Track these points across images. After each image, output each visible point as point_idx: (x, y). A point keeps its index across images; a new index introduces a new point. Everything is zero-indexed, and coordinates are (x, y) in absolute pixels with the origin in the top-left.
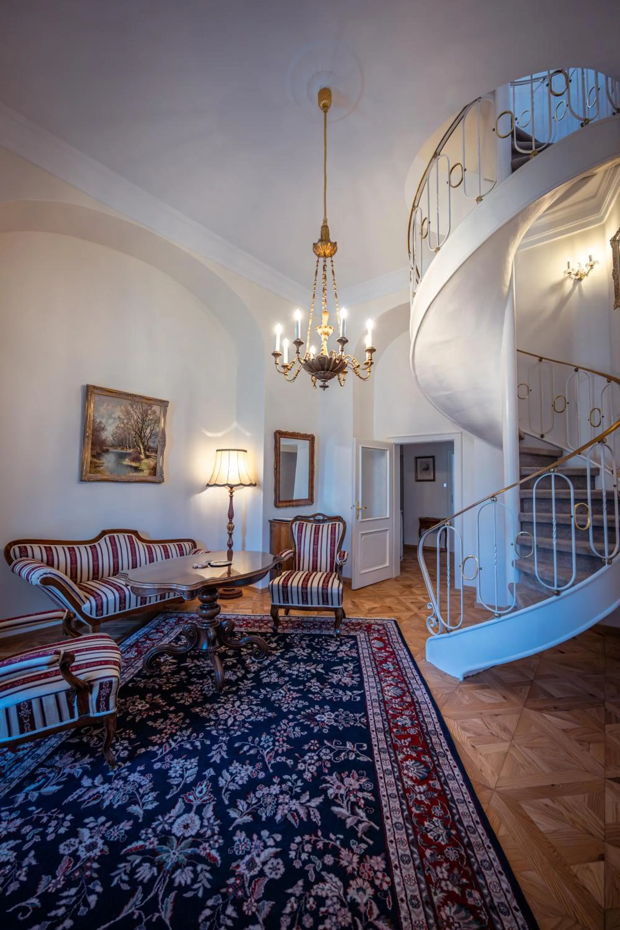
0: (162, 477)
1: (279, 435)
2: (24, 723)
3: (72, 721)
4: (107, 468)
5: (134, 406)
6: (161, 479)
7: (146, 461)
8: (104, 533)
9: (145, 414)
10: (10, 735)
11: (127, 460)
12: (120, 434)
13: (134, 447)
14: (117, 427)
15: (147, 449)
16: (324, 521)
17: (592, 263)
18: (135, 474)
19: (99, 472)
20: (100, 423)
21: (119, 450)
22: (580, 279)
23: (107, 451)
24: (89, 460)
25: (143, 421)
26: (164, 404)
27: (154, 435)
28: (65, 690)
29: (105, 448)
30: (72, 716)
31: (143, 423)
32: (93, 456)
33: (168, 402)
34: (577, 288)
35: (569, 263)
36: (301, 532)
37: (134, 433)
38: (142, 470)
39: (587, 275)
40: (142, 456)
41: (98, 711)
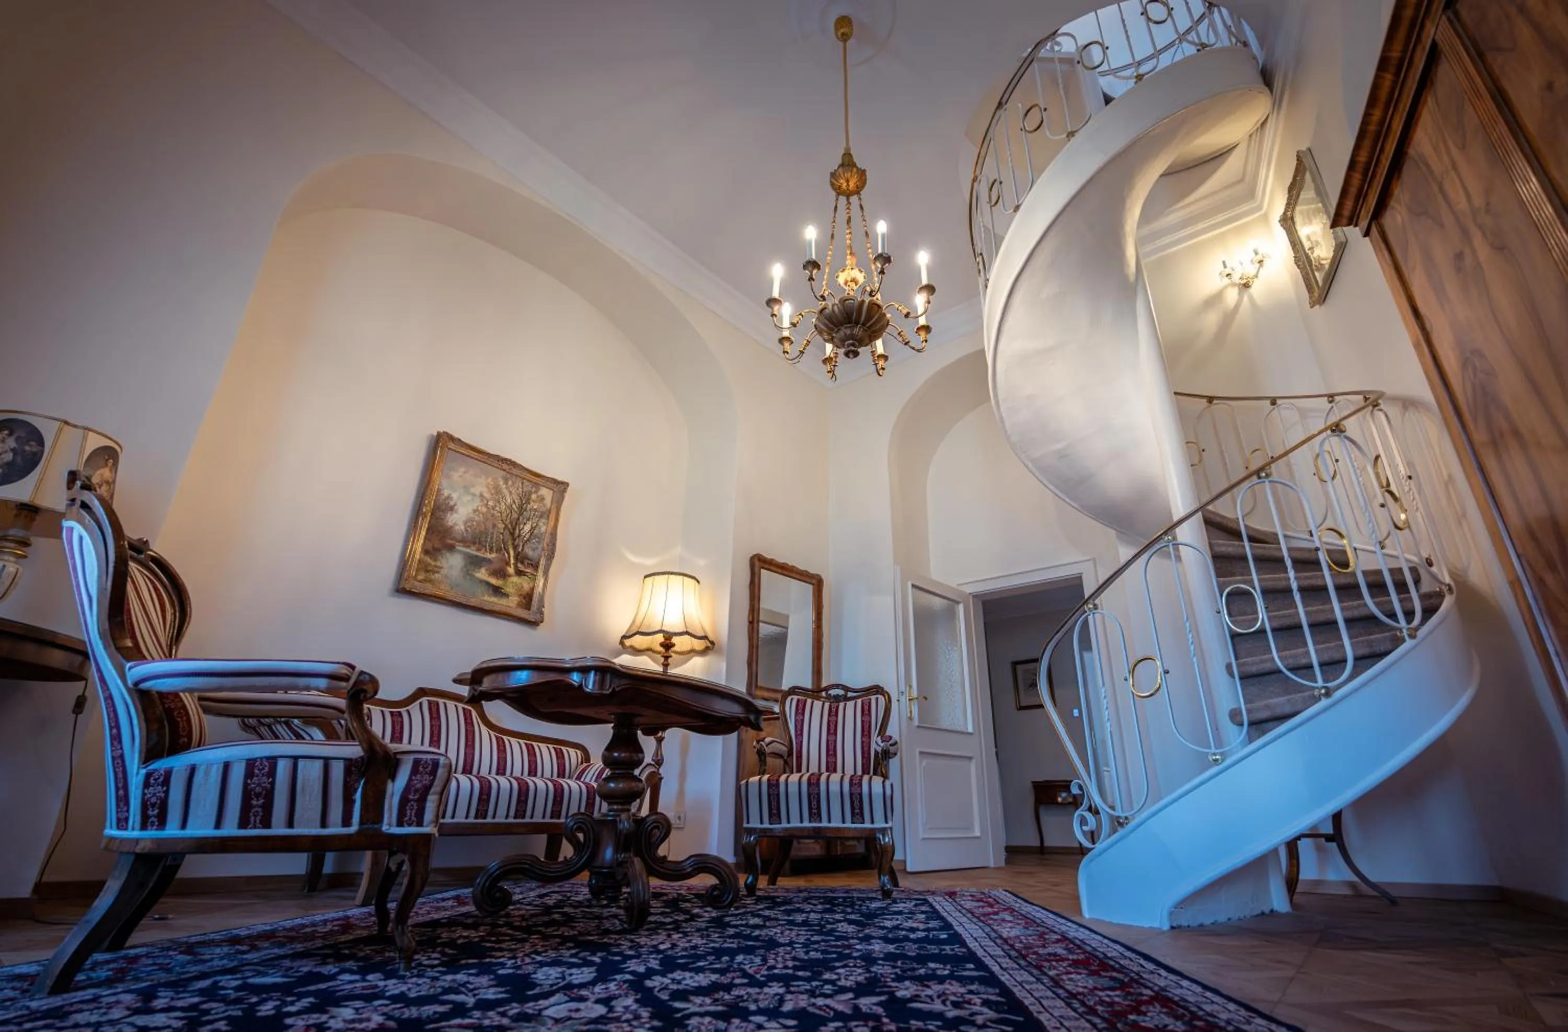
0: (542, 613)
1: (759, 563)
2: (252, 807)
3: (345, 831)
4: (446, 577)
5: (510, 483)
6: (538, 617)
7: (515, 579)
8: (421, 692)
9: (525, 499)
10: (218, 826)
11: (483, 570)
12: (478, 524)
13: (499, 550)
14: (475, 511)
15: (521, 558)
16: (846, 699)
17: (1259, 257)
18: (494, 599)
19: (430, 581)
20: (449, 497)
21: (472, 551)
22: (1246, 286)
23: (451, 548)
24: (417, 557)
25: (521, 509)
26: (560, 487)
27: (536, 537)
28: (345, 759)
29: (449, 541)
30: (346, 822)
31: (521, 514)
32: (426, 552)
33: (567, 484)
34: (1246, 299)
35: (1224, 262)
36: (803, 714)
37: (501, 526)
38: (506, 595)
39: (1256, 276)
40: (511, 570)
41: (400, 824)
